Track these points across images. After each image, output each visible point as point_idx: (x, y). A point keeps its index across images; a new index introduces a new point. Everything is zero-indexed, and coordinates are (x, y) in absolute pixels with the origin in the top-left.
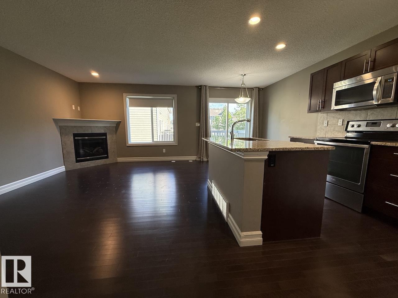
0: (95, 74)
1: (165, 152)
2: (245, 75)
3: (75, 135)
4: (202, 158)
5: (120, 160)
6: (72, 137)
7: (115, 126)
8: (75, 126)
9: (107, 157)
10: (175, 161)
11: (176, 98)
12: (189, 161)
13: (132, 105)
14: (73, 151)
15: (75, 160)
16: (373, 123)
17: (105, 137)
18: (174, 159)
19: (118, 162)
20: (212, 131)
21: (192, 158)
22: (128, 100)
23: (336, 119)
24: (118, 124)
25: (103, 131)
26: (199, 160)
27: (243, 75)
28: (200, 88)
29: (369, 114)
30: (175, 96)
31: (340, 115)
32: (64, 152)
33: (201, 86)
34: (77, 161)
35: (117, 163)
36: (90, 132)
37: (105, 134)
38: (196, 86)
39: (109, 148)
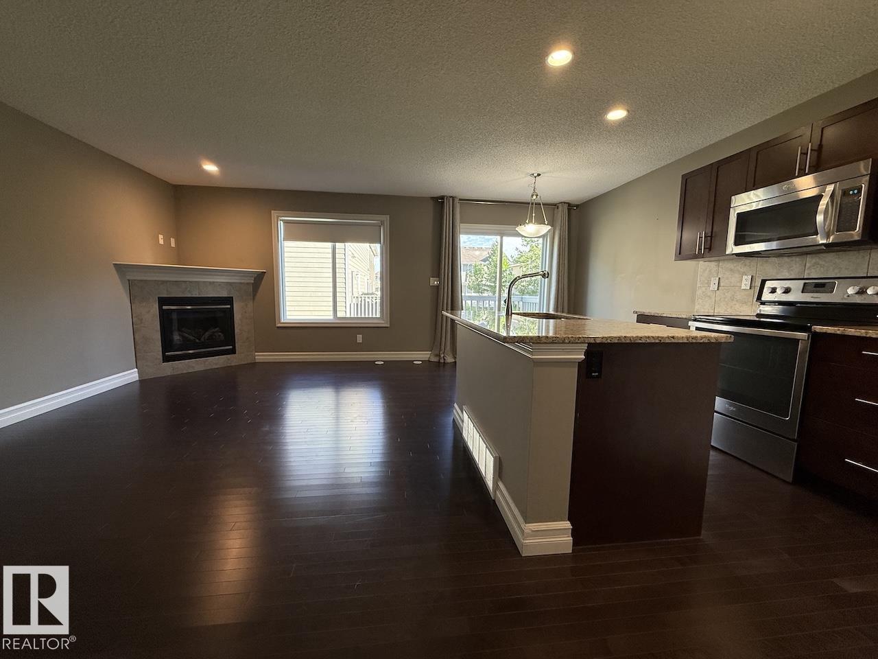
0: (210, 168)
1: (361, 342)
2: (539, 175)
3: (163, 301)
4: (442, 356)
5: (261, 357)
6: (157, 306)
7: (253, 282)
8: (163, 282)
9: (233, 351)
10: (382, 363)
11: (387, 223)
12: (415, 362)
13: (290, 236)
14: (158, 336)
15: (160, 356)
16: (817, 285)
17: (229, 306)
18: (380, 357)
19: (257, 361)
20: (465, 296)
21: (419, 356)
22: (281, 225)
23: (737, 275)
24: (260, 277)
25: (224, 294)
26: (434, 359)
27: (535, 175)
28: (440, 203)
29: (808, 265)
30: (386, 218)
31: (746, 265)
32: (137, 337)
33: (442, 198)
34: (166, 359)
35: (254, 364)
36: (195, 294)
37: (229, 300)
38: (433, 198)
39: (237, 331)
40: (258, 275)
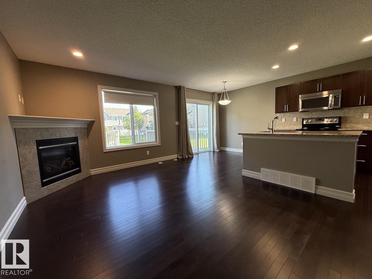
0: (78, 54)
1: (149, 154)
2: (226, 82)
3: (39, 143)
5: (94, 171)
6: (35, 147)
7: (87, 127)
8: (38, 129)
9: (79, 171)
10: (162, 163)
13: (108, 101)
14: (38, 169)
15: (40, 184)
16: (319, 119)
17: (76, 143)
19: (92, 175)
24: (91, 124)
25: (73, 135)
26: (181, 157)
27: (224, 82)
30: (157, 94)
31: (294, 115)
33: (180, 87)
34: (44, 184)
35: (90, 177)
36: (58, 136)
37: (76, 139)
39: (81, 158)
40: (90, 122)
